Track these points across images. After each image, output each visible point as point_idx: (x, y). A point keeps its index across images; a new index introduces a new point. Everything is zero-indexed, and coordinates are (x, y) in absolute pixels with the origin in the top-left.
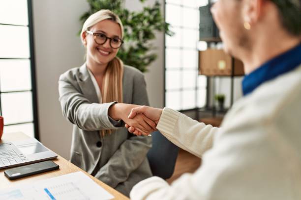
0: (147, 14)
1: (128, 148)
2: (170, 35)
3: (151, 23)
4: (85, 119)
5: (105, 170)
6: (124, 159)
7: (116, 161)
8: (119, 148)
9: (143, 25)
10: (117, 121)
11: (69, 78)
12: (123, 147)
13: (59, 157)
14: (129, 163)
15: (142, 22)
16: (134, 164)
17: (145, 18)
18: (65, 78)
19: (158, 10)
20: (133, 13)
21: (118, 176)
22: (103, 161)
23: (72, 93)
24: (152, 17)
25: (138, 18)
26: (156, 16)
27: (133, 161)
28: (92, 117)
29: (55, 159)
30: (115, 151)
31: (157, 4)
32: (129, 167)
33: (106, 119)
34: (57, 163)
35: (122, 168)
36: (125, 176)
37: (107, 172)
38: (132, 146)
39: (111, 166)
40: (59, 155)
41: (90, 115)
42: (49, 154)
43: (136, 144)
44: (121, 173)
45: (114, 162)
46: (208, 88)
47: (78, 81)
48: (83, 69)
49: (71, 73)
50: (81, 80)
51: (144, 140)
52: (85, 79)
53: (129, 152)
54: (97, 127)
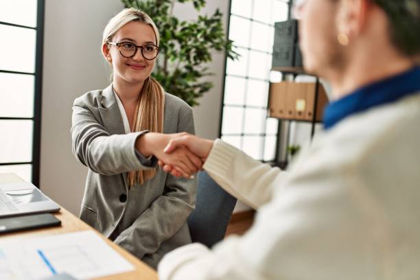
0: (202, 25)
1: (163, 206)
2: (232, 58)
3: (207, 38)
4: (101, 154)
5: (129, 235)
6: (156, 222)
7: (145, 224)
8: (150, 206)
9: (196, 41)
10: (147, 157)
11: (86, 103)
12: (156, 204)
13: (63, 210)
14: (162, 229)
15: (195, 36)
16: (169, 229)
17: (199, 31)
18: (82, 103)
19: (218, 21)
20: (183, 23)
21: (146, 245)
22: (126, 222)
23: (88, 122)
24: (209, 31)
25: (190, 31)
26: (214, 29)
27: (168, 225)
28: (111, 151)
29: (56, 212)
30: (145, 210)
31: (217, 13)
32: (162, 234)
33: (131, 153)
34: (59, 217)
35: (151, 234)
36: (155, 246)
37: (130, 238)
38: (169, 205)
39: (138, 231)
40: (63, 207)
41: (108, 148)
42: (49, 204)
43: (173, 202)
44: (150, 241)
45: (142, 224)
46: (279, 135)
47: (100, 107)
48: (107, 92)
49: (90, 96)
50: (103, 106)
51: (185, 198)
52: (109, 105)
53: (163, 212)
54: (117, 166)
